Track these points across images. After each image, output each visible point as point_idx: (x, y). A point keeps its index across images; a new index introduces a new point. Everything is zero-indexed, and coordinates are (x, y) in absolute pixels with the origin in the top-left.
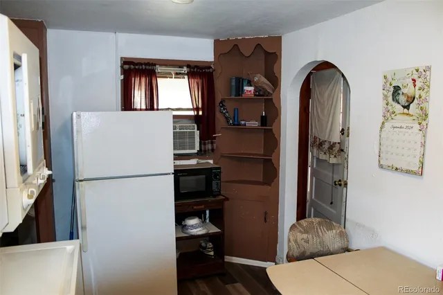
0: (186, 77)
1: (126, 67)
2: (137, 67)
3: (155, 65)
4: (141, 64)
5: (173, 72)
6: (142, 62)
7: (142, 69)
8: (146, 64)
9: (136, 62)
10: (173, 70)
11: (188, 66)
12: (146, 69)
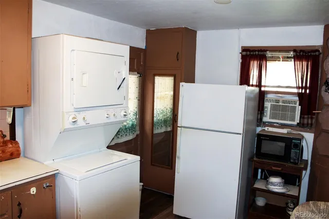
0: (293, 60)
1: (244, 53)
2: (252, 53)
3: (266, 51)
4: (256, 51)
5: (280, 56)
6: (256, 49)
7: (256, 54)
8: (258, 51)
9: (251, 49)
10: (281, 55)
11: (295, 51)
12: (258, 54)
